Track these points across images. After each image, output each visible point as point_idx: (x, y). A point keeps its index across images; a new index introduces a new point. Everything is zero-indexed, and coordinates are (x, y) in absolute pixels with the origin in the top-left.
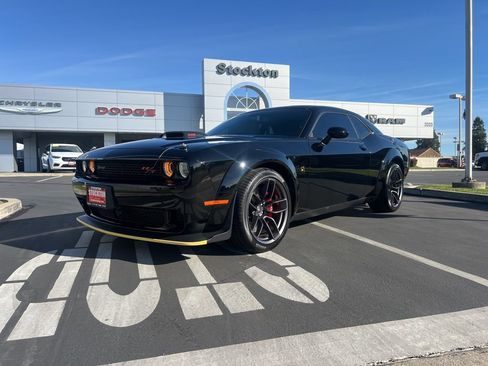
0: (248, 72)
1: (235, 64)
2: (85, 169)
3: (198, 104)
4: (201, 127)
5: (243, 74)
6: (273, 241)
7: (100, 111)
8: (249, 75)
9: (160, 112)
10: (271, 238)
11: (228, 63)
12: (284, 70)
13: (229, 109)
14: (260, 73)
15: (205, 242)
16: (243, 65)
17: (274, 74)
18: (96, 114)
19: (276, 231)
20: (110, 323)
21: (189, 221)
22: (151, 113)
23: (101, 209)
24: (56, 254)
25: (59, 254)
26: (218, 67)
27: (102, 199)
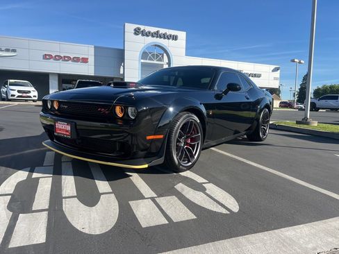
0: (157, 35)
1: (148, 29)
2: (49, 107)
3: (120, 56)
4: (122, 72)
5: (153, 36)
6: (190, 163)
7: (46, 57)
8: (157, 37)
9: (91, 60)
10: (189, 161)
11: (142, 28)
12: (182, 35)
13: (142, 61)
14: (165, 36)
15: (146, 166)
16: (153, 30)
17: (175, 38)
18: (44, 59)
19: (192, 156)
20: (86, 231)
21: (135, 150)
22: (85, 60)
23: (67, 139)
24: (30, 171)
25: (32, 171)
26: (135, 30)
27: (67, 131)
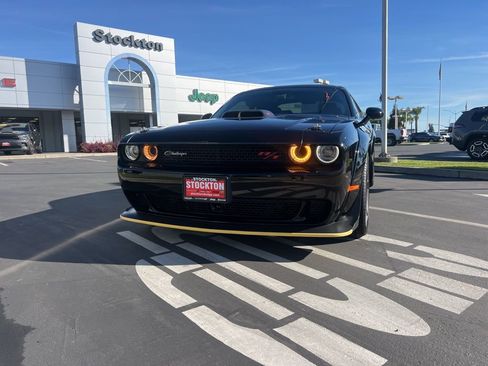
0: (129, 42)
1: (115, 32)
3: (72, 75)
4: (76, 100)
5: (124, 44)
8: (131, 46)
9: (22, 82)
11: (106, 30)
12: (168, 43)
14: (142, 45)
15: (350, 232)
16: (124, 34)
17: (159, 47)
27: (217, 192)
